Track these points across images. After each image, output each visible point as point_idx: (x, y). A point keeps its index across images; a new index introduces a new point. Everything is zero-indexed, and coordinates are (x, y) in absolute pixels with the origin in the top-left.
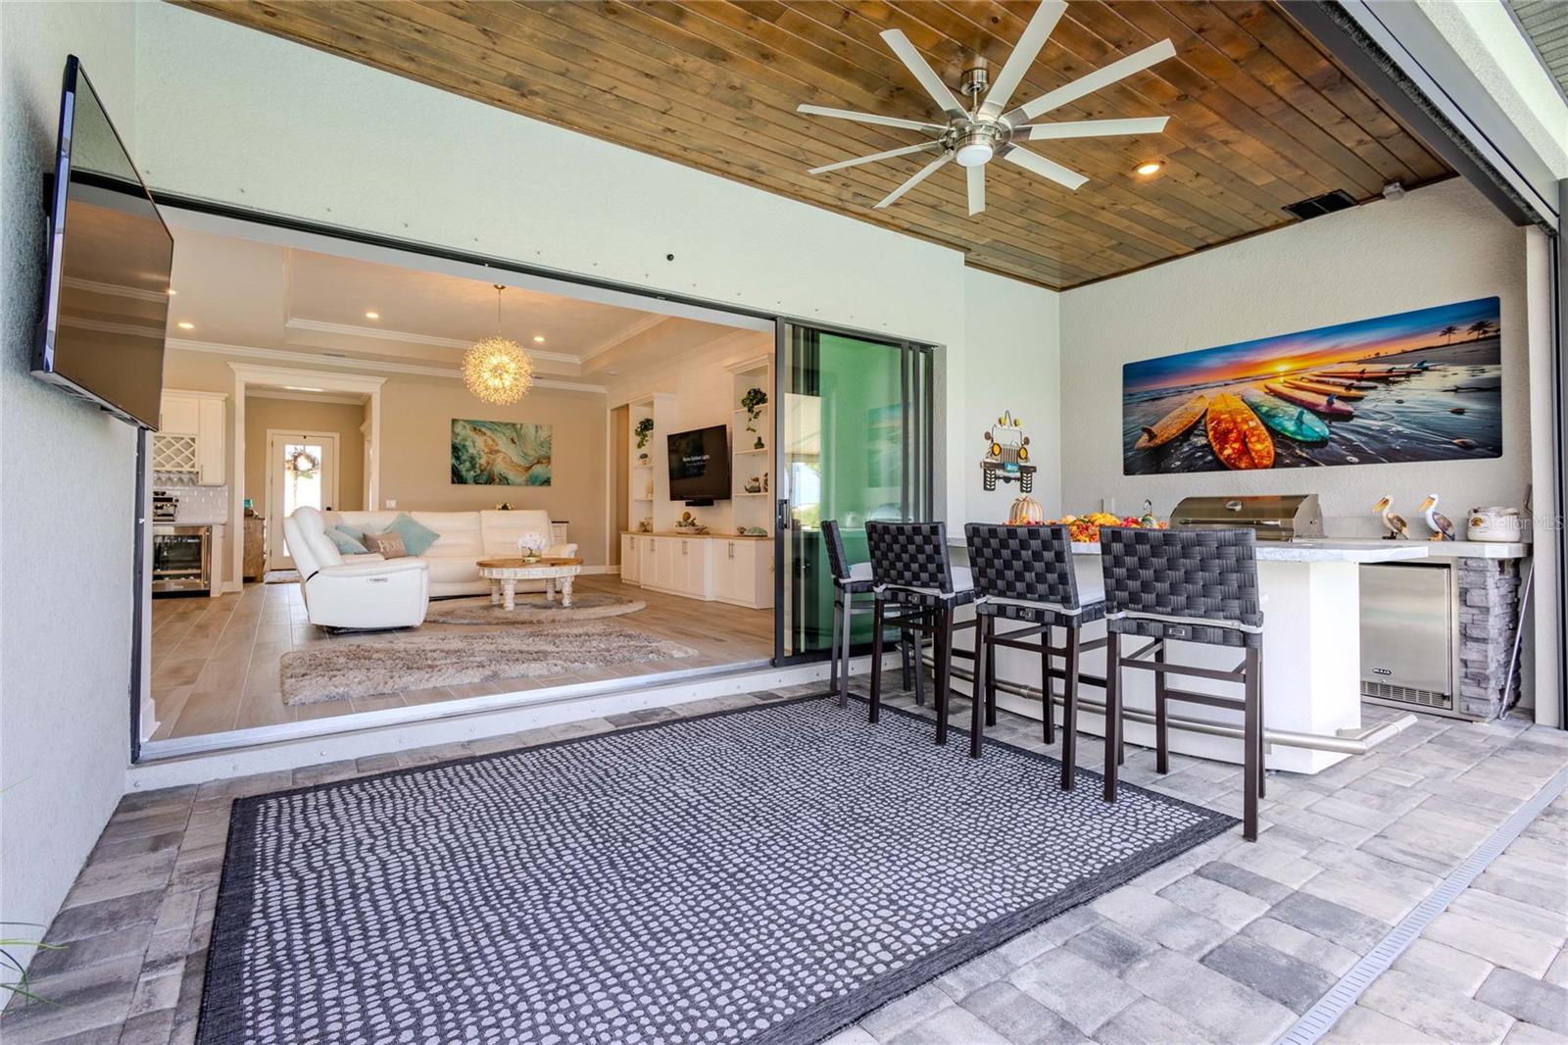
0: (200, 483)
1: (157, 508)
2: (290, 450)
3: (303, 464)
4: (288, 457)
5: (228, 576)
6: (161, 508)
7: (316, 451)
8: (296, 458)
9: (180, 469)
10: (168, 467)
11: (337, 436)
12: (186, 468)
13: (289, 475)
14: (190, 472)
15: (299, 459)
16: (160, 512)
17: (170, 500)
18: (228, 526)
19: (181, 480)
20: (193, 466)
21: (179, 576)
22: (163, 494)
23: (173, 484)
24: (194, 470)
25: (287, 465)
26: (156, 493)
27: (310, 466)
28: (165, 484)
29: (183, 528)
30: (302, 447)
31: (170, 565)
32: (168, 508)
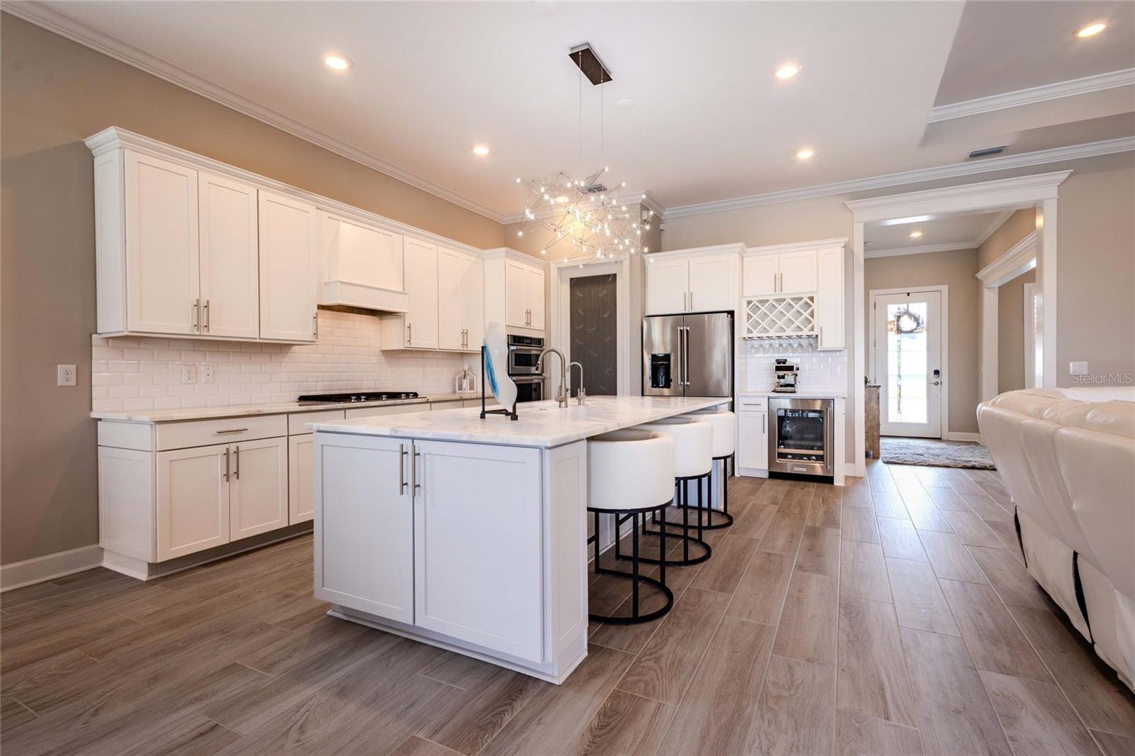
0: (820, 348)
1: (779, 377)
2: (893, 310)
3: (907, 324)
4: (891, 318)
5: (850, 458)
6: (783, 377)
7: (920, 309)
8: (899, 318)
9: (799, 333)
10: (789, 332)
11: (945, 288)
12: (806, 332)
13: (893, 337)
14: (809, 336)
15: (902, 319)
16: (782, 381)
17: (791, 368)
18: (850, 400)
19: (800, 345)
20: (812, 329)
21: (801, 457)
22: (785, 362)
23: (794, 351)
24: (814, 333)
25: (889, 327)
26: (778, 361)
27: (914, 325)
28: (785, 350)
29: (804, 400)
30: (905, 306)
31: (791, 442)
32: (789, 379)
